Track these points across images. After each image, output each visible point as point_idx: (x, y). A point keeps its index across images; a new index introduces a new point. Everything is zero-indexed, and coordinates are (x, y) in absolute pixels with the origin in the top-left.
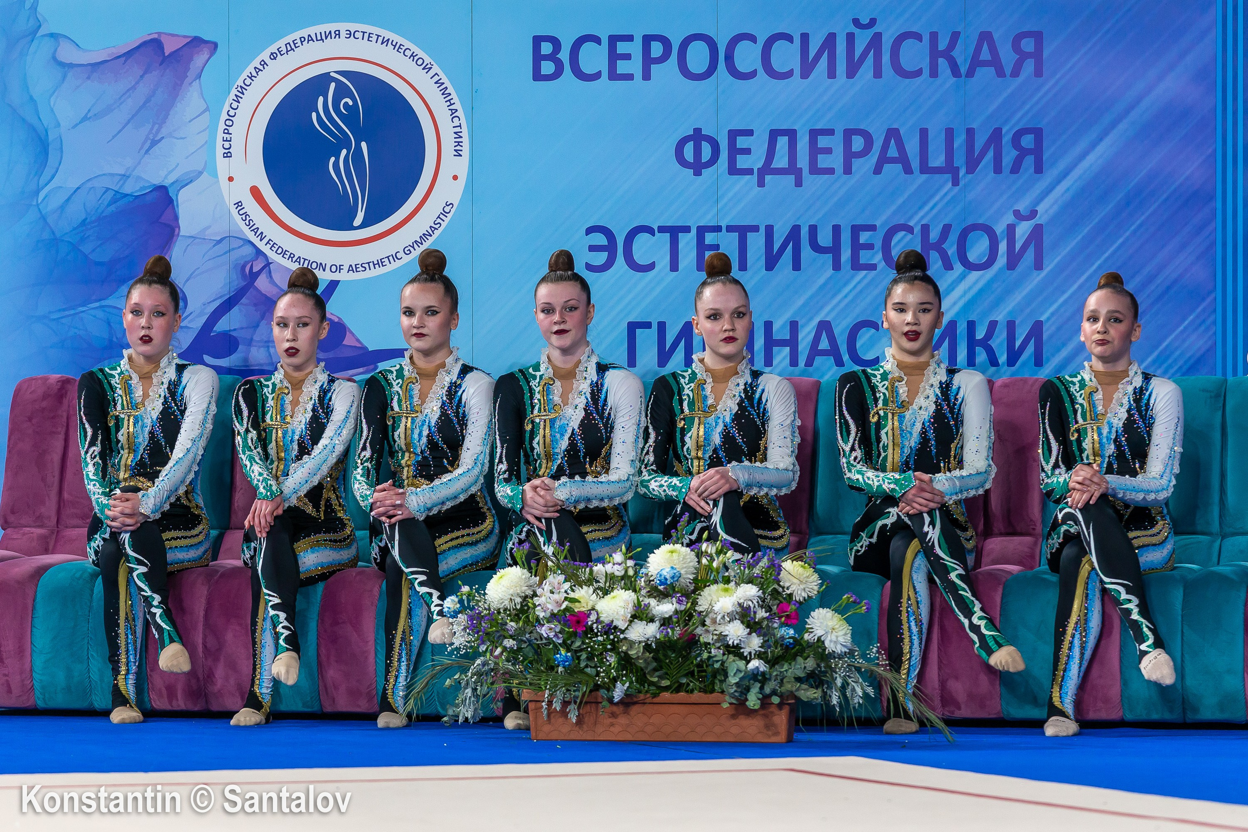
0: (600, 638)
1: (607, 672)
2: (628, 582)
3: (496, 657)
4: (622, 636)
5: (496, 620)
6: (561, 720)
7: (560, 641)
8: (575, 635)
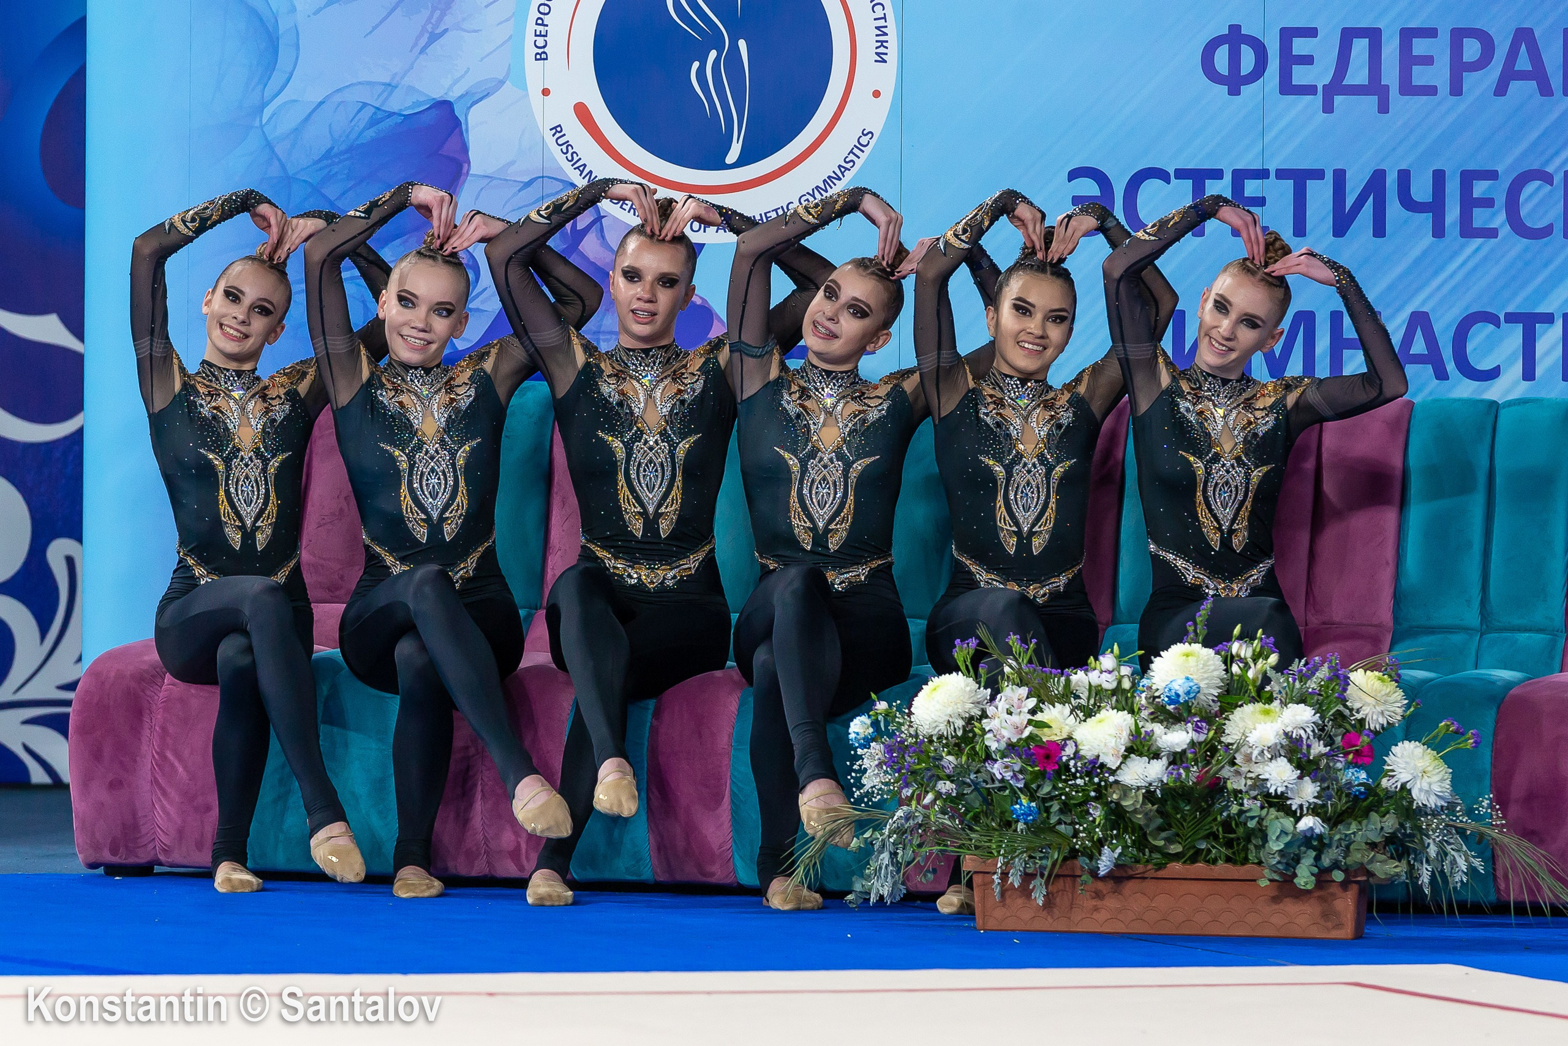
0: (1079, 782)
1: (1090, 832)
2: (1123, 699)
3: (926, 807)
4: (1111, 779)
5: (927, 752)
6: (1020, 901)
7: (1021, 785)
8: (1042, 775)
